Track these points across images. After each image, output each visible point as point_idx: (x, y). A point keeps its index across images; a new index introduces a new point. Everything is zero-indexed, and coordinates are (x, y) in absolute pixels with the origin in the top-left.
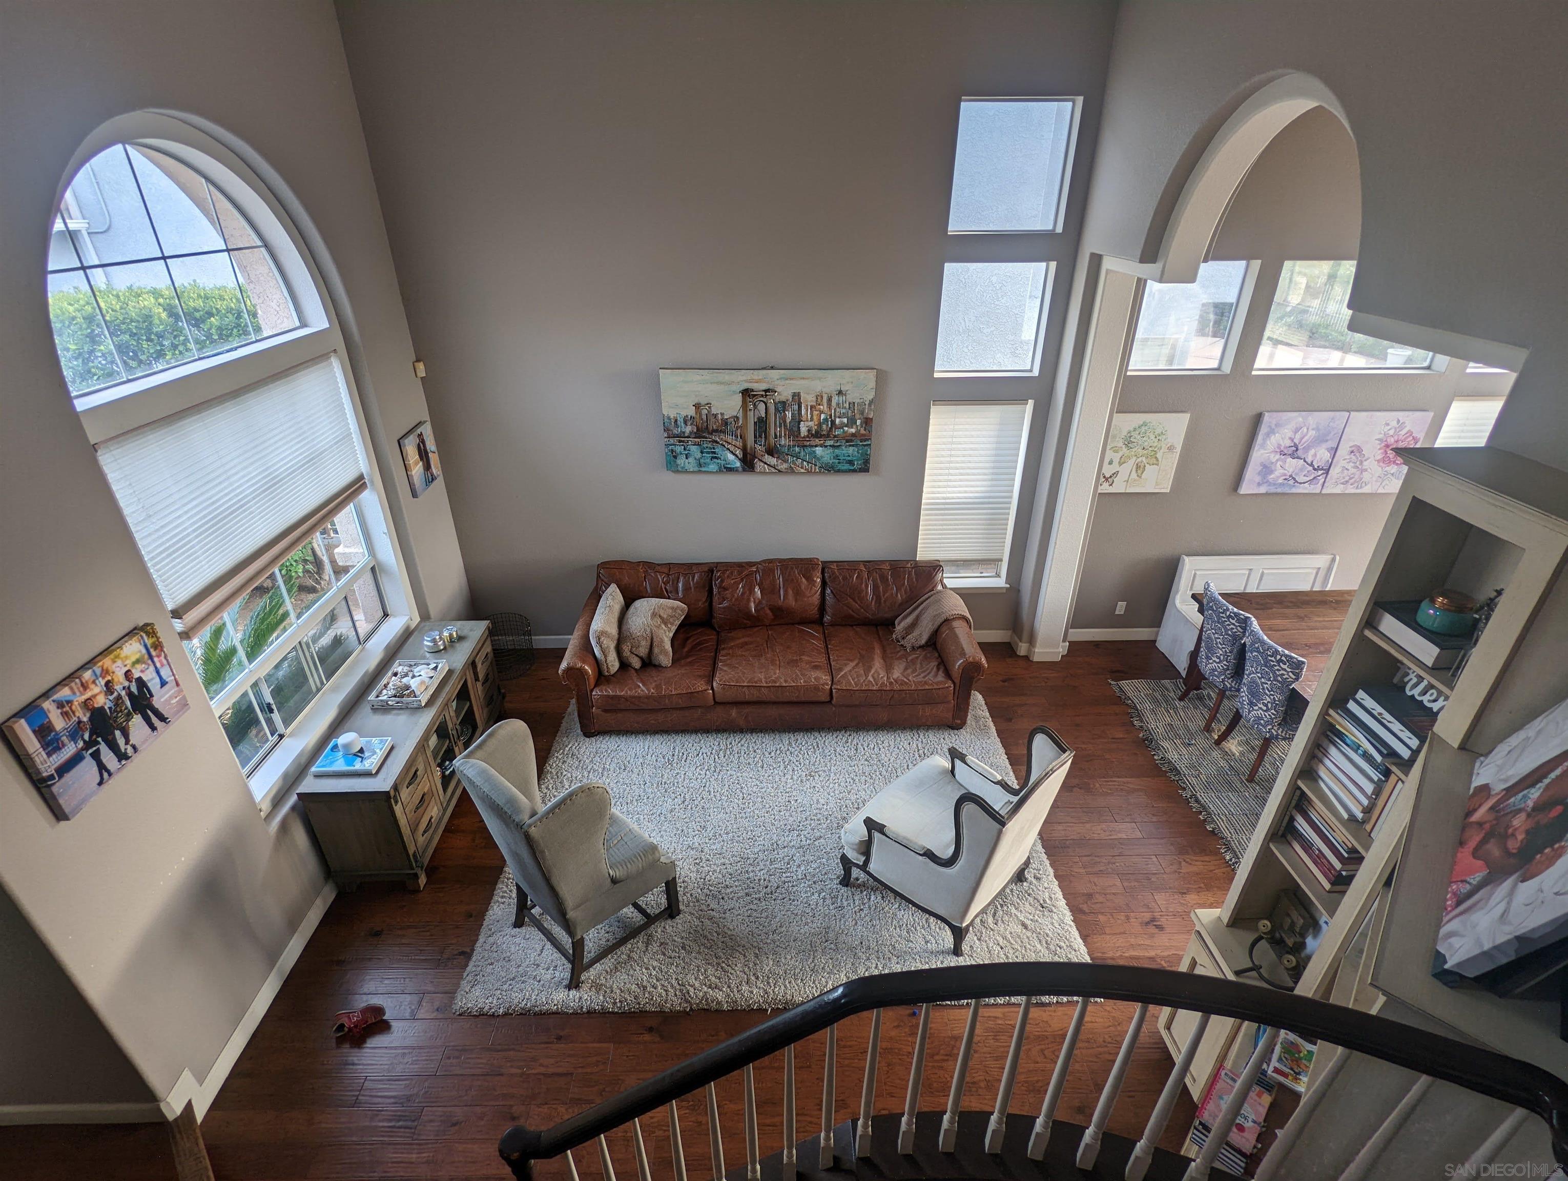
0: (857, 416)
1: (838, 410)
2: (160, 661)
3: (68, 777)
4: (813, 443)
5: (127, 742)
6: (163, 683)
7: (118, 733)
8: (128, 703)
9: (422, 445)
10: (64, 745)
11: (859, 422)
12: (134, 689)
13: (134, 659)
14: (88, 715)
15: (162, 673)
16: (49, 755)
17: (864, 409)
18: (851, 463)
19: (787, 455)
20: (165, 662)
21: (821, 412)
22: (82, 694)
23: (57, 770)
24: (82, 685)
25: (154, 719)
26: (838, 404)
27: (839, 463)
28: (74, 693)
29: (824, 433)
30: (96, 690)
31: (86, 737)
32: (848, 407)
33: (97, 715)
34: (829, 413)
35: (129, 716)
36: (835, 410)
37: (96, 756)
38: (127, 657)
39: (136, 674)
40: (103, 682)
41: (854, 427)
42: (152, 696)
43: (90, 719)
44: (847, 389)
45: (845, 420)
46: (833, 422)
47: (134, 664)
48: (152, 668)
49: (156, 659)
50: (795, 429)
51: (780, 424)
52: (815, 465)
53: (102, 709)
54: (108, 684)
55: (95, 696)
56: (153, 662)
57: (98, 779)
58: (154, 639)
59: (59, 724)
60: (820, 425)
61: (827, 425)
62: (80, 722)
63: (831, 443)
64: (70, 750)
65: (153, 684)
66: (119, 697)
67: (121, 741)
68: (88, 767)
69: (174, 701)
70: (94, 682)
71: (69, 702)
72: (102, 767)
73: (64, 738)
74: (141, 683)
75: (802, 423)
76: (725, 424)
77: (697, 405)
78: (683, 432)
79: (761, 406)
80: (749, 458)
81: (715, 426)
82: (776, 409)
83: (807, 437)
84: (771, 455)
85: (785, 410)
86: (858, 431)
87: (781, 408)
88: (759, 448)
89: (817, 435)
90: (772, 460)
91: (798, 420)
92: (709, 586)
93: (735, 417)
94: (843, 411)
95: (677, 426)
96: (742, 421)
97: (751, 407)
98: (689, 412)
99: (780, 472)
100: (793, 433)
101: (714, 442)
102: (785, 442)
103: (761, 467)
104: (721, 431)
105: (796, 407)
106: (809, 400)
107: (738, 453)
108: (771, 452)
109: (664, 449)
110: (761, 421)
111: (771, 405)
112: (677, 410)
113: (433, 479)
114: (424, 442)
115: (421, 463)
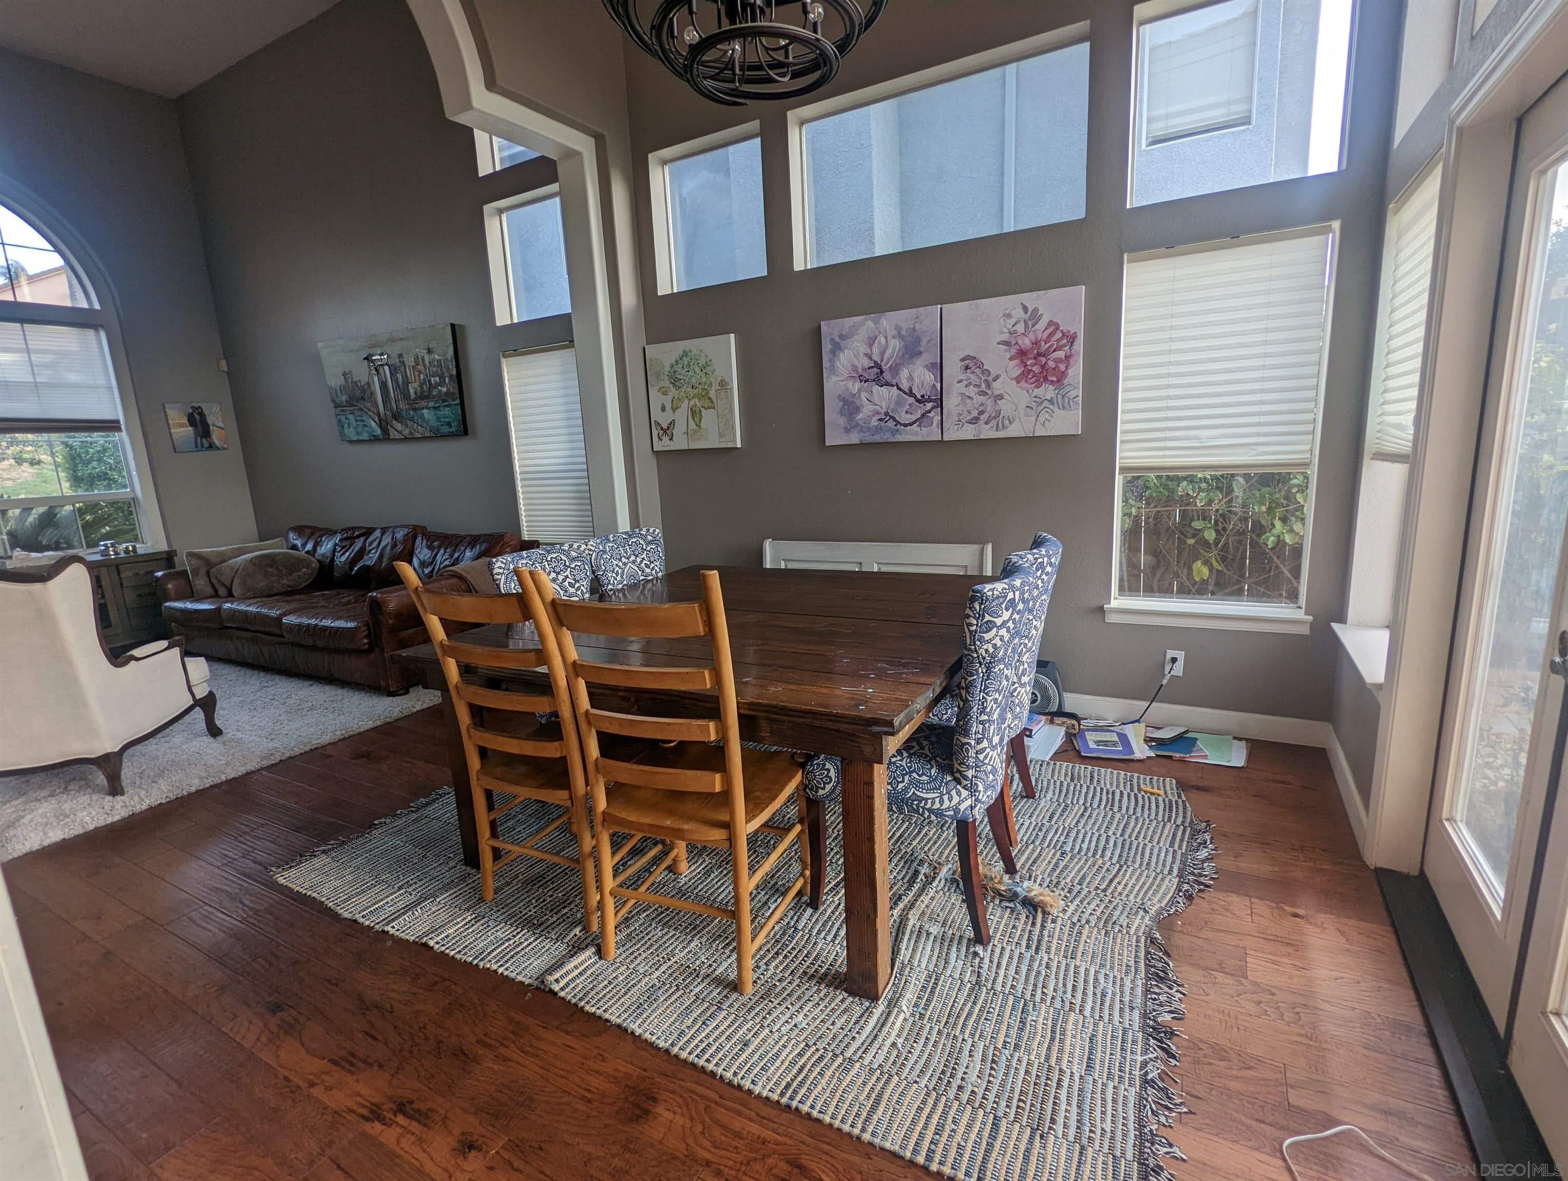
0: (446, 374)
1: (431, 369)
9: (197, 417)
11: (447, 379)
17: (448, 365)
19: (406, 419)
21: (420, 372)
26: (430, 362)
32: (436, 365)
34: (425, 373)
36: (429, 369)
41: (445, 385)
44: (432, 347)
45: (437, 379)
46: (429, 381)
50: (407, 392)
51: (396, 387)
60: (421, 385)
61: (426, 386)
63: (431, 404)
75: (410, 385)
76: (363, 390)
77: (344, 374)
78: (342, 402)
79: (381, 370)
80: (384, 425)
81: (358, 394)
82: (391, 372)
83: (415, 399)
84: (396, 420)
85: (397, 373)
86: (448, 390)
87: (394, 371)
88: (388, 413)
89: (421, 397)
90: (399, 426)
91: (406, 382)
92: (336, 545)
93: (368, 383)
94: (435, 369)
95: (337, 396)
96: (372, 387)
97: (374, 372)
98: (342, 381)
99: (406, 438)
100: (406, 395)
101: (361, 409)
102: (402, 405)
103: (393, 434)
104: (363, 398)
105: (403, 368)
106: (410, 361)
107: (376, 419)
108: (397, 416)
109: (336, 420)
110: (384, 385)
111: (386, 368)
112: (335, 381)
113: (211, 446)
114: (202, 414)
115: (191, 428)
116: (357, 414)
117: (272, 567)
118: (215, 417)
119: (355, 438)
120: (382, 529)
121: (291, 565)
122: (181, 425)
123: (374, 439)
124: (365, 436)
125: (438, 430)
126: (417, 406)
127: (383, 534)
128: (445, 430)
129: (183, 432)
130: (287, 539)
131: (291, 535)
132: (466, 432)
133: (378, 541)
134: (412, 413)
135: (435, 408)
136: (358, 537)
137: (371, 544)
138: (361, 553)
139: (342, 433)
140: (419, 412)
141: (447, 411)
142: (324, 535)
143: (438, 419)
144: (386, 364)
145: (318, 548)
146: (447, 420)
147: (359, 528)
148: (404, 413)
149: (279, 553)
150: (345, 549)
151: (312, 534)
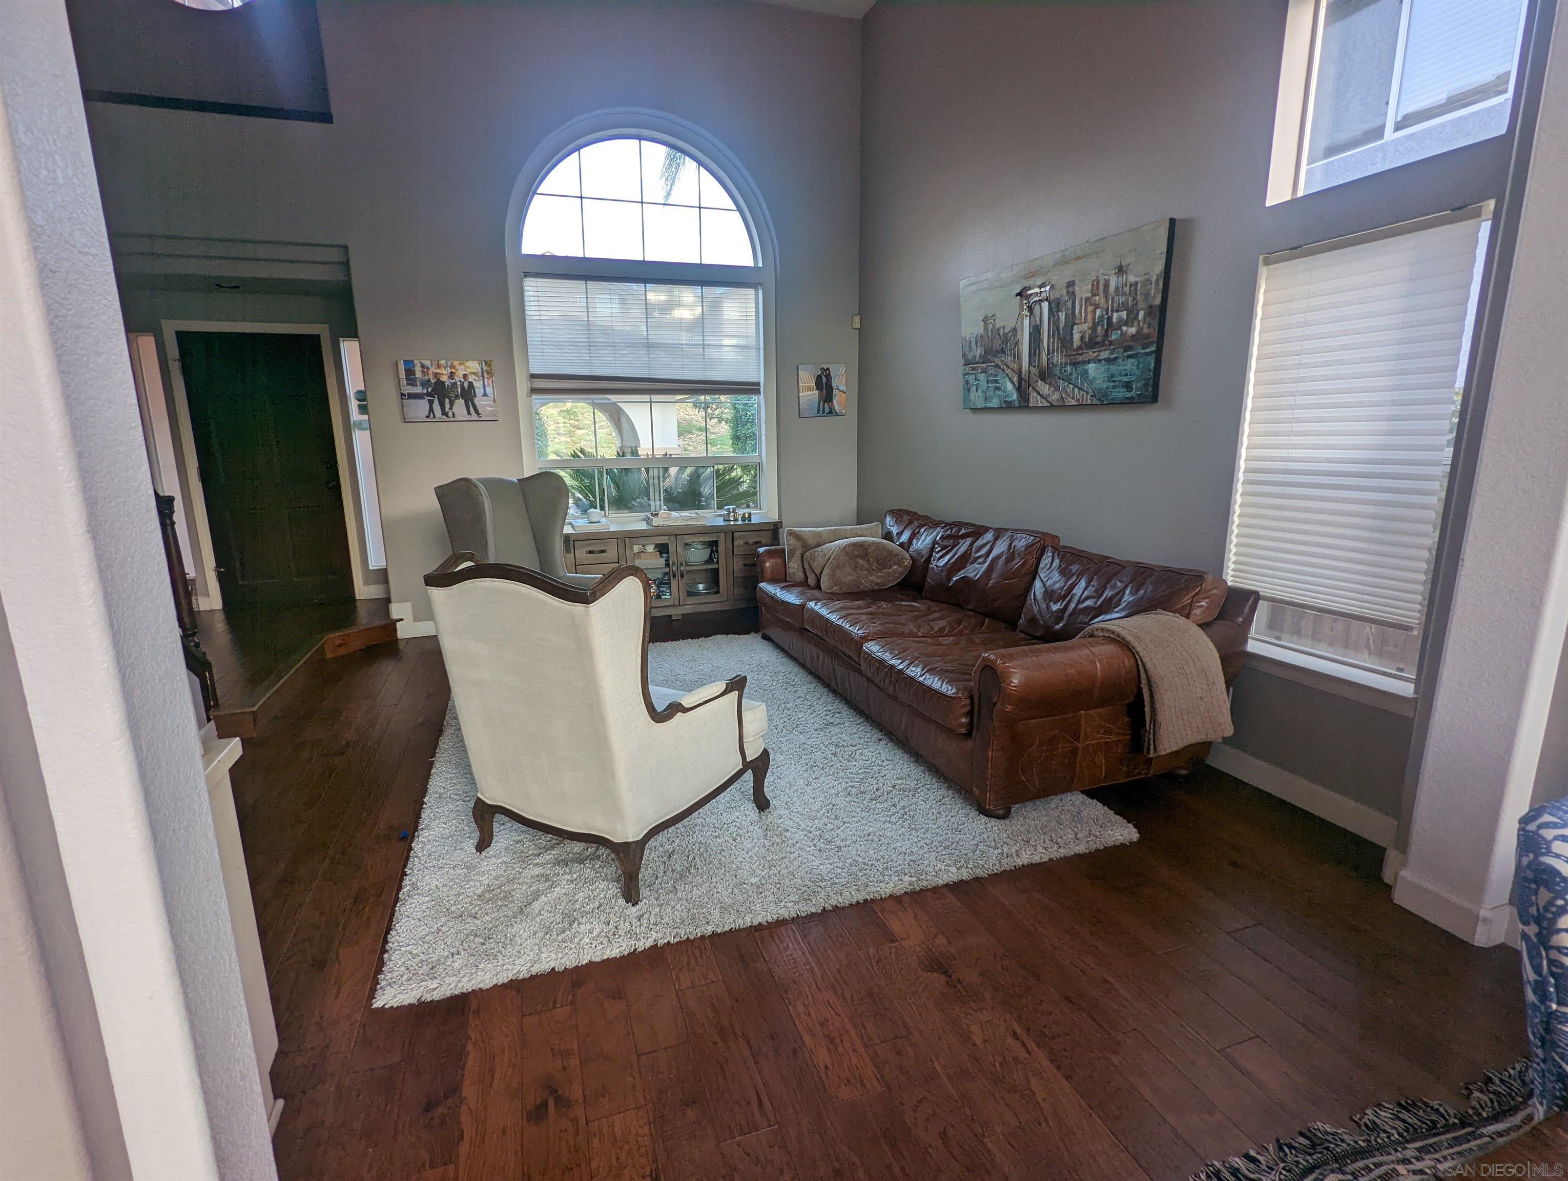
0: (1141, 305)
1: (1116, 299)
2: (488, 383)
3: (412, 401)
4: (1086, 357)
5: (451, 408)
6: (485, 395)
7: (447, 401)
8: (460, 391)
9: (824, 379)
10: (416, 385)
11: (1141, 314)
12: (466, 385)
13: (472, 371)
14: (435, 380)
15: (487, 389)
16: (408, 384)
17: (1149, 290)
18: (1128, 386)
19: (1059, 378)
20: (491, 384)
21: (1097, 306)
22: (436, 369)
23: (409, 394)
24: (438, 364)
25: (472, 409)
26: (1117, 289)
27: (1114, 387)
28: (432, 366)
29: (1099, 339)
30: (444, 372)
31: (430, 390)
32: (1128, 292)
33: (439, 384)
34: (1106, 306)
35: (457, 397)
36: (1113, 299)
37: (431, 403)
38: (468, 367)
39: (470, 379)
40: (450, 371)
41: (1135, 324)
42: (475, 396)
43: (435, 383)
44: (1127, 262)
45: (1124, 314)
46: (1110, 319)
47: (471, 373)
48: (481, 382)
49: (486, 379)
50: (1068, 337)
51: (1054, 332)
52: (1087, 393)
53: (443, 383)
54: (452, 373)
55: (443, 374)
56: (483, 379)
57: (427, 414)
58: (489, 369)
59: (418, 374)
60: (1094, 328)
61: (1103, 326)
62: (429, 380)
63: (1105, 355)
64: (418, 390)
65: (479, 391)
66: (456, 383)
67: (447, 406)
68: (423, 405)
69: (488, 408)
70: (445, 368)
71: (428, 368)
72: (431, 410)
73: (418, 383)
74: (471, 384)
75: (1075, 327)
76: (1006, 340)
77: (985, 320)
78: (975, 357)
79: (1037, 310)
80: (1023, 387)
81: (997, 344)
82: (1050, 310)
83: (1080, 348)
84: (1043, 380)
85: (1059, 311)
86: (1140, 331)
87: (1055, 306)
88: (1033, 370)
89: (1091, 343)
90: (1044, 388)
91: (1072, 323)
92: (935, 542)
93: (1015, 329)
94: (1122, 299)
95: (971, 349)
96: (1019, 333)
97: (1026, 312)
98: (980, 330)
99: (1052, 406)
100: (1065, 341)
101: (997, 366)
102: (1057, 359)
103: (1035, 400)
104: (1003, 351)
105: (1070, 304)
106: (1083, 291)
107: (1015, 379)
108: (1044, 376)
109: (962, 382)
110: (1036, 331)
111: (1045, 305)
112: (971, 328)
113: (831, 412)
114: (828, 377)
115: (817, 392)
116: (990, 372)
117: (862, 558)
118: (839, 382)
119: (980, 404)
120: (996, 530)
121: (883, 559)
122: (809, 389)
123: (1008, 407)
124: (995, 403)
125: (1105, 395)
126: (1080, 358)
127: (996, 539)
128: (1121, 393)
129: (809, 395)
130: (883, 523)
131: (889, 520)
132: (1154, 399)
133: (988, 547)
134: (1069, 368)
135: (1108, 360)
136: (964, 536)
137: (978, 550)
138: (964, 561)
139: (966, 398)
140: (1080, 368)
141: (1129, 365)
142: (923, 526)
143: (1111, 378)
144: (1046, 300)
145: (915, 542)
146: (1126, 379)
147: (967, 524)
148: (1057, 370)
149: (873, 543)
150: (946, 549)
151: (910, 522)
